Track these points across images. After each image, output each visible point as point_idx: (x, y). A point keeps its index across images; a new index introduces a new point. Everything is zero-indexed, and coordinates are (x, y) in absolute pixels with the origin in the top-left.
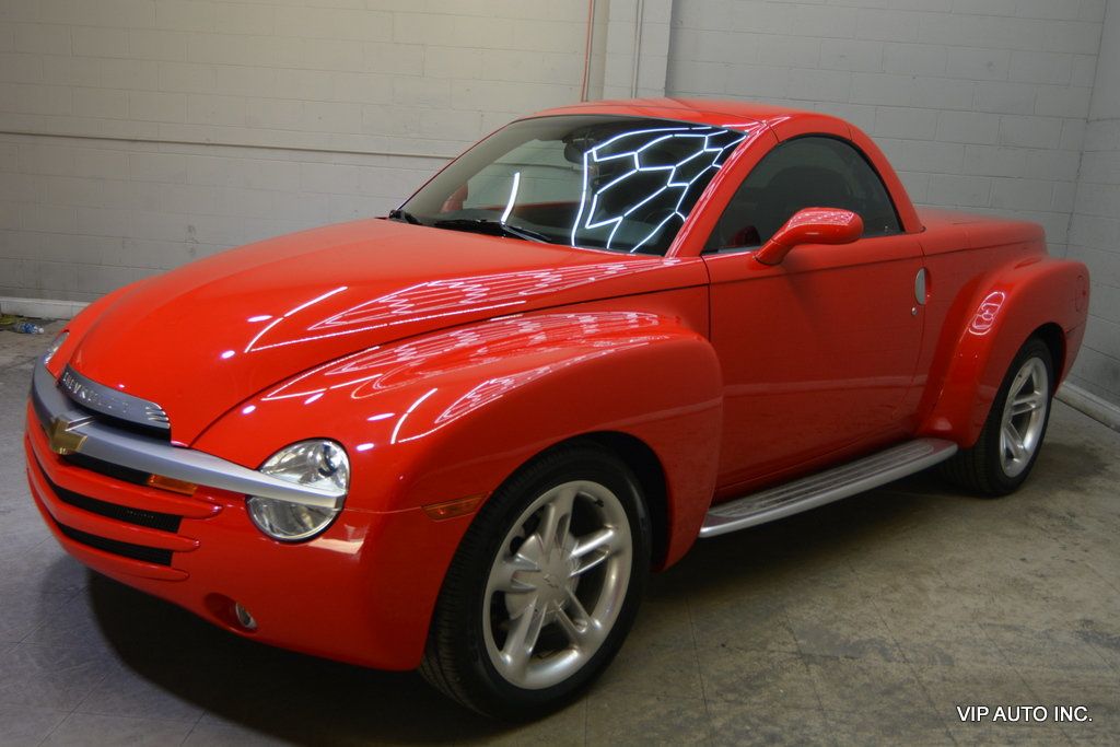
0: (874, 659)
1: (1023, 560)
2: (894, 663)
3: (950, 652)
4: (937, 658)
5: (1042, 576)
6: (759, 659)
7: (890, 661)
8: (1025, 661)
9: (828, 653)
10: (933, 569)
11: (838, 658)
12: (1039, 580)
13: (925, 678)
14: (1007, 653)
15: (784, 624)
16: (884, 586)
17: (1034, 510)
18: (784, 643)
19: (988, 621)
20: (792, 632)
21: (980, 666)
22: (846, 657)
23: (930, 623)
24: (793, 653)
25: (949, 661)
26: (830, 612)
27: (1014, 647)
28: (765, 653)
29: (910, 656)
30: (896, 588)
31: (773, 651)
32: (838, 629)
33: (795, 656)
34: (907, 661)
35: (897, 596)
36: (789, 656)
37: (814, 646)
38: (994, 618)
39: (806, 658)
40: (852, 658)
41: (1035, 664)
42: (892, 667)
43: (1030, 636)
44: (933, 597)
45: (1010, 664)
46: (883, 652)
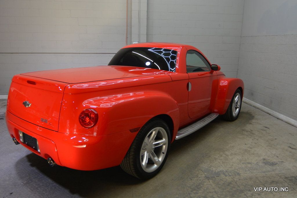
0: (222, 176)
1: (245, 144)
2: (228, 177)
3: (238, 172)
4: (236, 174)
5: (251, 148)
6: (197, 180)
7: (226, 176)
8: (255, 172)
9: (212, 176)
10: (227, 149)
11: (215, 177)
12: (251, 149)
13: (235, 180)
14: (250, 170)
15: (200, 169)
16: (218, 155)
17: (244, 130)
18: (201, 175)
19: (244, 162)
20: (202, 171)
21: (246, 175)
22: (217, 176)
23: (231, 164)
24: (204, 177)
25: (239, 174)
26: (209, 164)
27: (251, 168)
28: (198, 178)
29: (230, 174)
30: (221, 156)
31: (200, 177)
32: (212, 169)
33: (205, 178)
34: (230, 176)
35: (222, 158)
36: (204, 178)
37: (208, 174)
38: (245, 161)
39: (208, 178)
40: (218, 177)
41: (257, 172)
42: (227, 177)
43: (253, 165)
44: (230, 157)
45: (252, 173)
46: (224, 174)
